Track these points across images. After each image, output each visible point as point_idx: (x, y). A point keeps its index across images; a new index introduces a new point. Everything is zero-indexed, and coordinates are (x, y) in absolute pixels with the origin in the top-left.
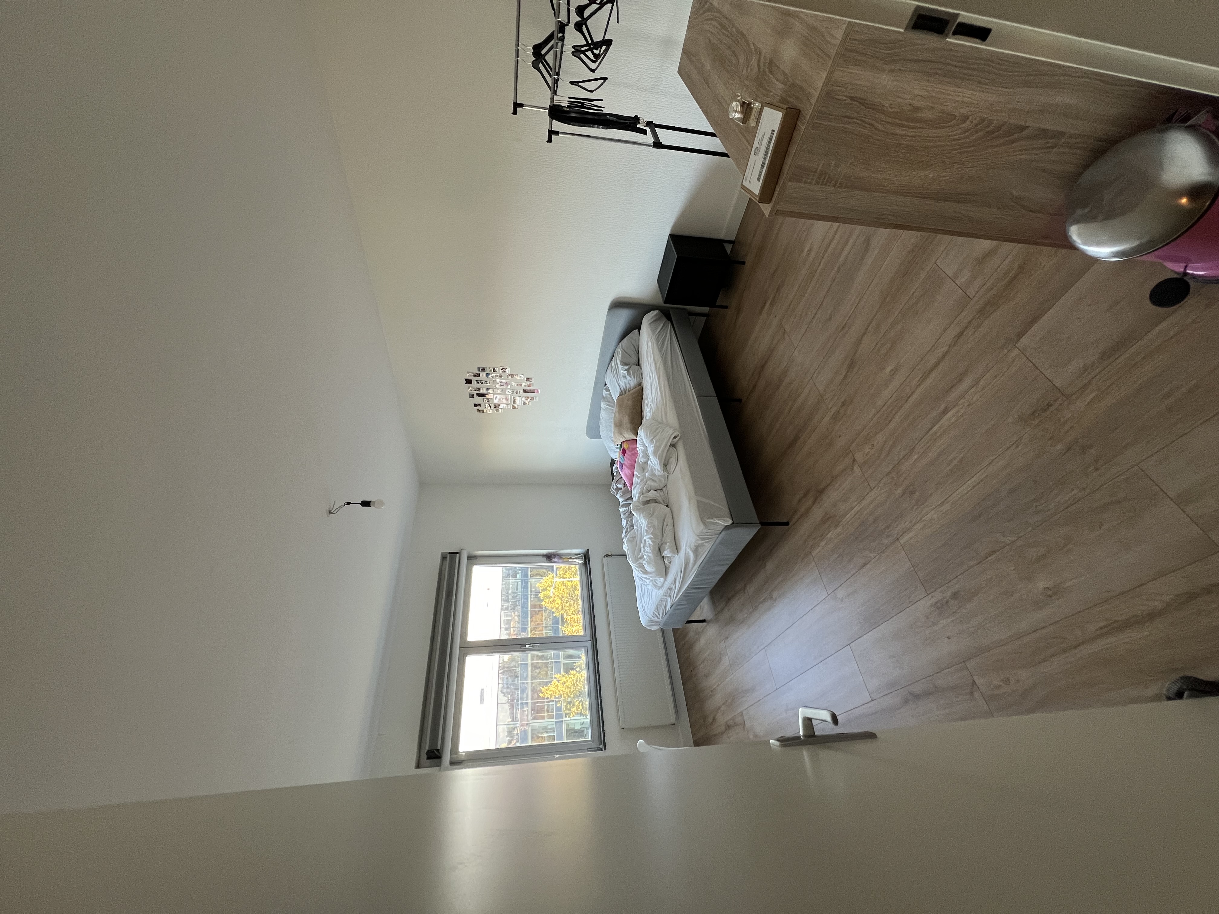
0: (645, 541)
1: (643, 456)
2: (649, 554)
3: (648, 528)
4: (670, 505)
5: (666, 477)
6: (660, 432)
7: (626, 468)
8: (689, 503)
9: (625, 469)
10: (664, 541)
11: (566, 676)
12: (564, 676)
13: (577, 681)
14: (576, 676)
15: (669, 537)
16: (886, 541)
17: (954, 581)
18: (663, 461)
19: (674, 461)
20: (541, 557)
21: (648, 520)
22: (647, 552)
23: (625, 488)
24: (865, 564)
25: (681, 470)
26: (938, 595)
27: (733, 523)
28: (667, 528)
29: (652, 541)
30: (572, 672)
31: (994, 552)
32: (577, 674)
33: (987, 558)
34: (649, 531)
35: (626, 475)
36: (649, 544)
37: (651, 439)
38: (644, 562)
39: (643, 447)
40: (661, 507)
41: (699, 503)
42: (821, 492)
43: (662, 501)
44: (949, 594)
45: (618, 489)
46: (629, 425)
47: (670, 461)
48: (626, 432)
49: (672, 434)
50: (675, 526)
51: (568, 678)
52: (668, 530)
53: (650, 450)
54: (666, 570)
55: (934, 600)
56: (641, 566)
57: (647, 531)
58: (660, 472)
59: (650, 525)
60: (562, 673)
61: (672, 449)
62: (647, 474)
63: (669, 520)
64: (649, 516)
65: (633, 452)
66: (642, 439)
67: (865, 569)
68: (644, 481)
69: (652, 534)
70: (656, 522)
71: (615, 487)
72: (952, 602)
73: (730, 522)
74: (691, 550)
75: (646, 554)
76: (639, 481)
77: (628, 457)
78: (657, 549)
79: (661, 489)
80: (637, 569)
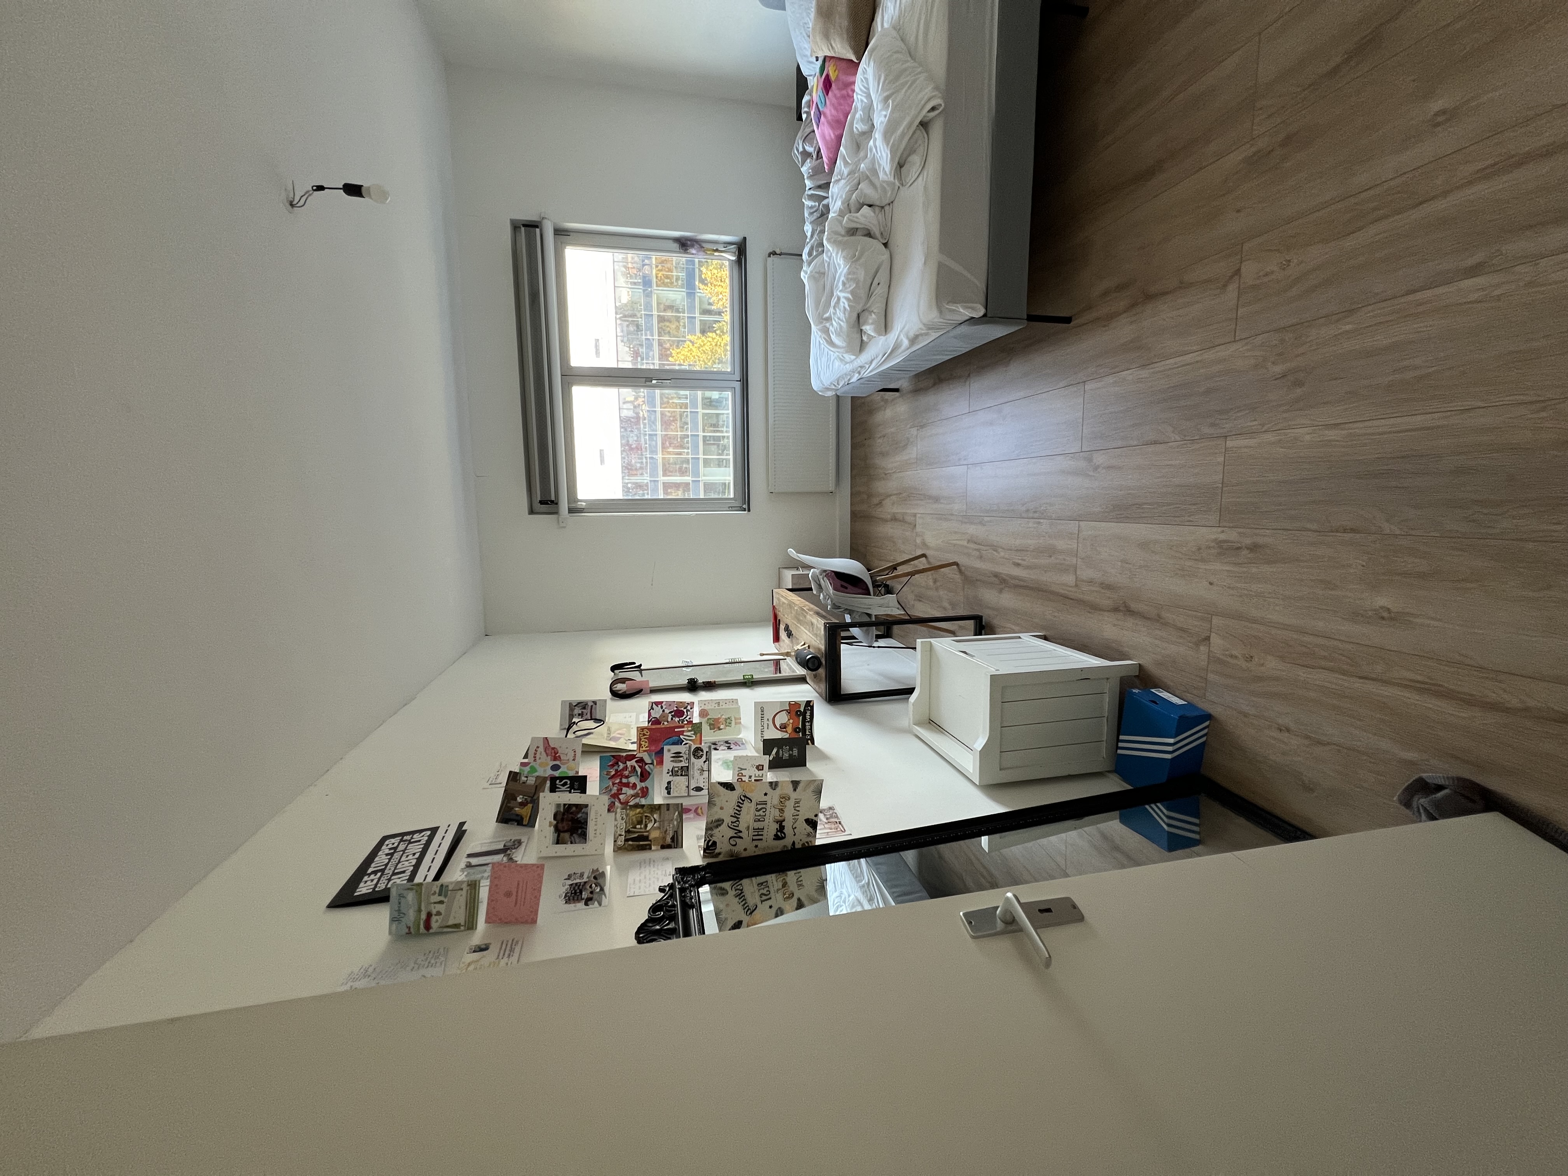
0: (839, 299)
1: (862, 120)
2: (842, 323)
3: (847, 279)
4: (891, 244)
5: (897, 188)
6: (906, 82)
7: (826, 124)
8: (925, 263)
9: (823, 124)
10: (870, 307)
11: (703, 338)
12: (700, 338)
13: (716, 345)
14: (715, 341)
15: (877, 306)
16: (1207, 430)
17: (1267, 531)
18: (899, 154)
19: (919, 164)
20: (671, 241)
21: (850, 266)
22: (839, 319)
23: (819, 161)
24: (1155, 443)
25: (925, 188)
26: (1231, 535)
27: (985, 315)
28: (879, 288)
29: (849, 306)
30: (710, 334)
31: (1353, 530)
32: (718, 338)
33: (1337, 531)
34: (847, 286)
35: (823, 137)
36: (844, 307)
37: (885, 94)
38: (831, 328)
39: (866, 97)
40: (877, 245)
41: (941, 266)
42: (1149, 297)
43: (878, 235)
44: (1248, 541)
45: (806, 155)
46: (845, 23)
47: (910, 159)
48: (837, 39)
49: (929, 100)
50: (892, 287)
51: (706, 342)
52: (880, 291)
53: (880, 119)
54: (862, 346)
55: (1222, 537)
56: (826, 331)
57: (844, 284)
58: (887, 175)
59: (851, 276)
60: (700, 335)
61: (921, 133)
62: (862, 165)
63: (883, 276)
64: (853, 259)
65: (844, 92)
66: (866, 79)
67: (1151, 448)
68: (858, 180)
69: (852, 293)
70: (861, 274)
71: (801, 149)
72: (1245, 552)
73: (982, 312)
74: (907, 338)
75: (836, 319)
76: (846, 172)
77: (834, 100)
78: (855, 315)
79: (883, 207)
80: (818, 332)
